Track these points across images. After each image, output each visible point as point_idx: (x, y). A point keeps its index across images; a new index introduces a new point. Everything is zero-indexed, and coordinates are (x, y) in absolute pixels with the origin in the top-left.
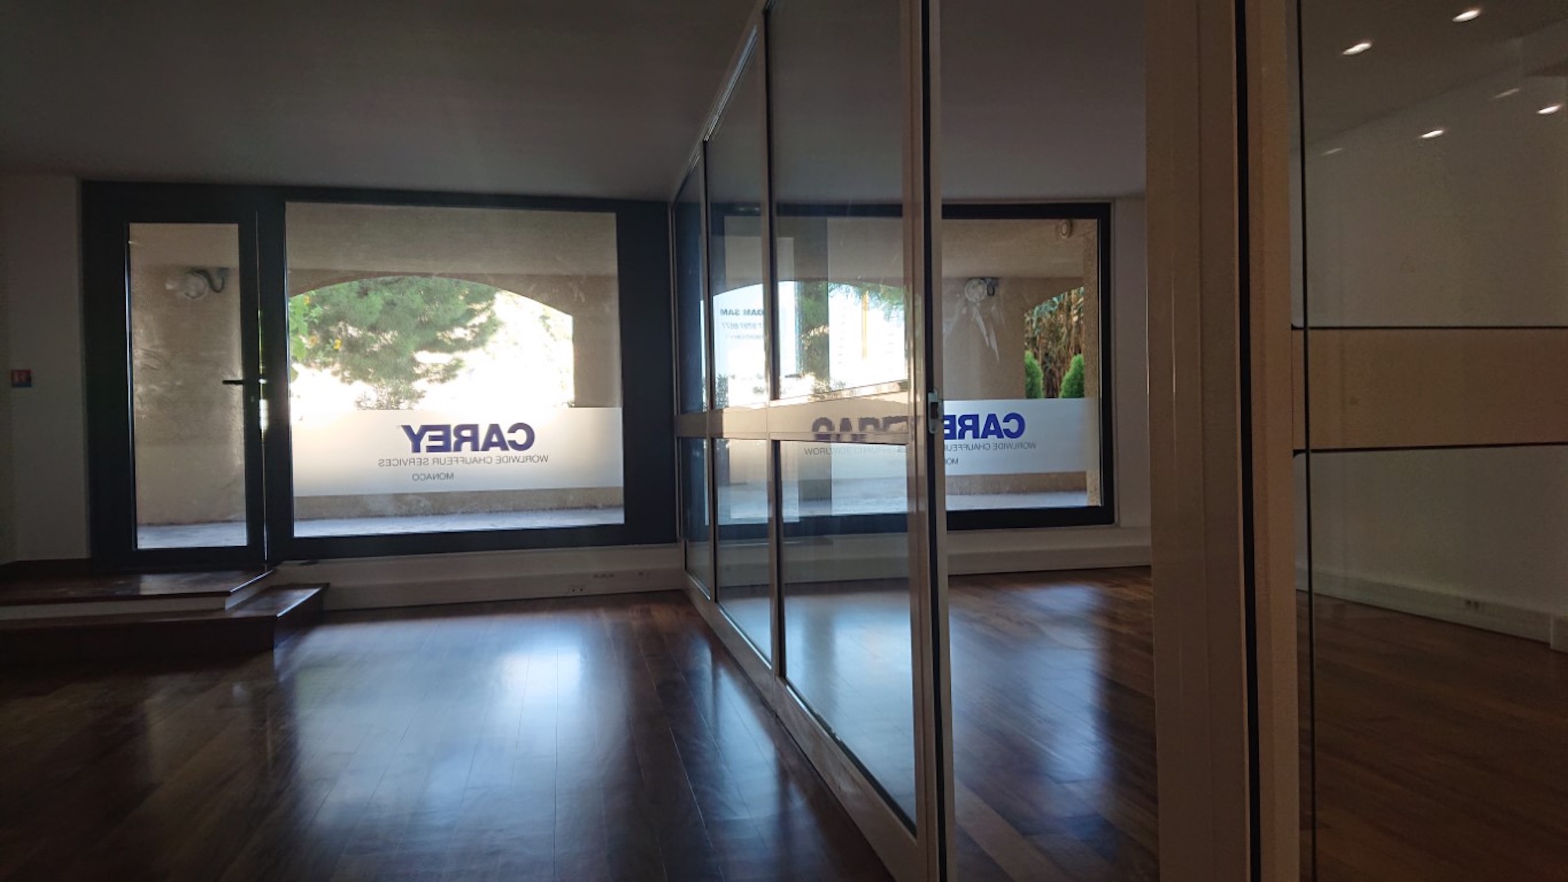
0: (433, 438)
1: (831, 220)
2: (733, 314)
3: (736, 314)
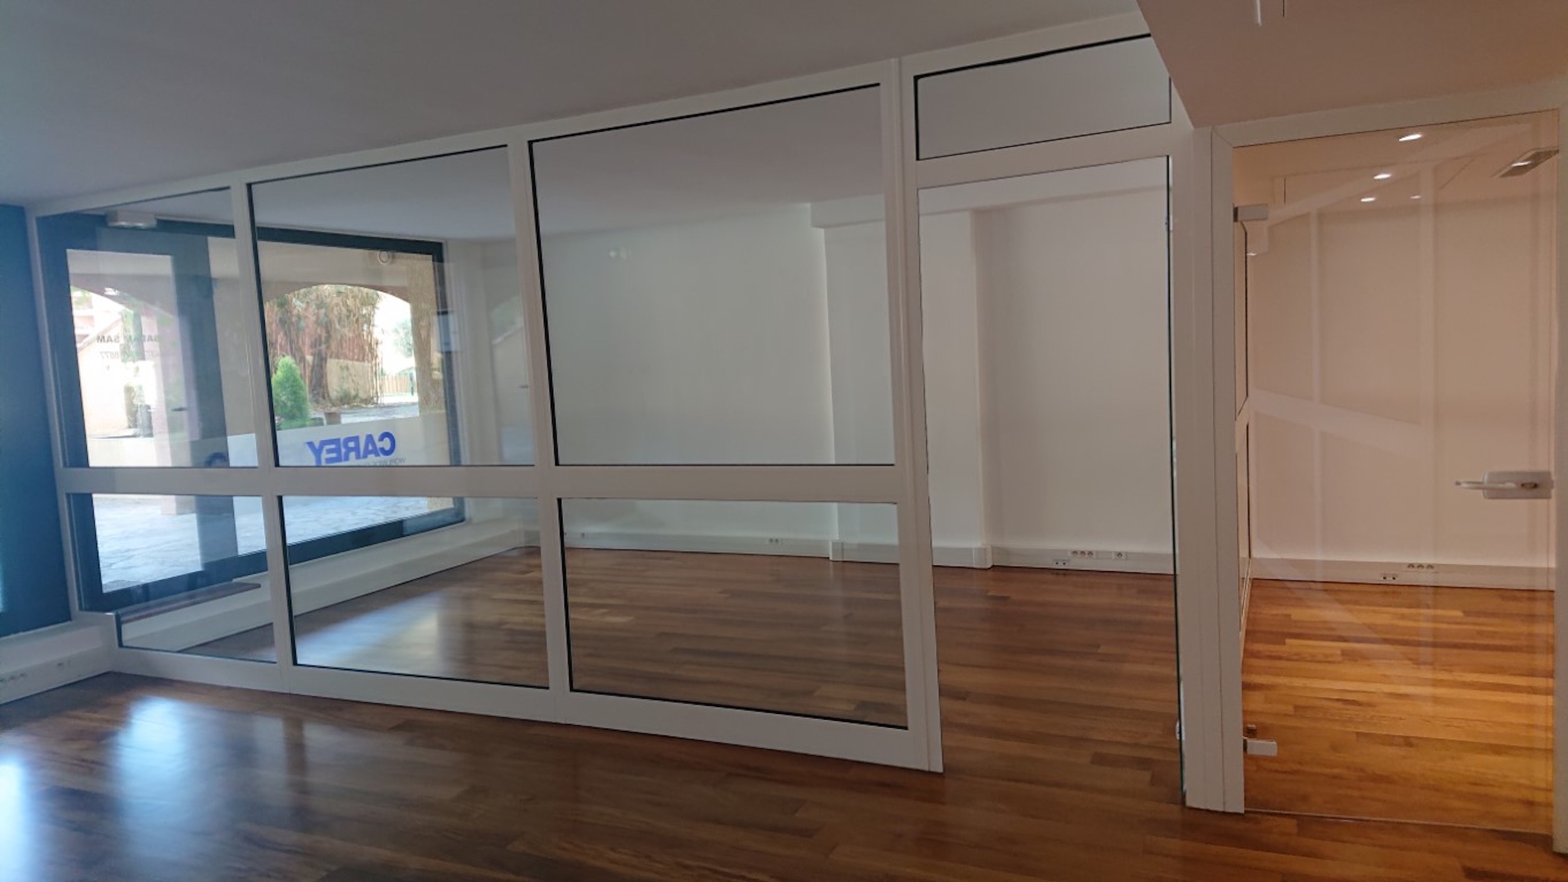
0: (329, 451)
1: (212, 240)
2: (111, 341)
3: (115, 340)
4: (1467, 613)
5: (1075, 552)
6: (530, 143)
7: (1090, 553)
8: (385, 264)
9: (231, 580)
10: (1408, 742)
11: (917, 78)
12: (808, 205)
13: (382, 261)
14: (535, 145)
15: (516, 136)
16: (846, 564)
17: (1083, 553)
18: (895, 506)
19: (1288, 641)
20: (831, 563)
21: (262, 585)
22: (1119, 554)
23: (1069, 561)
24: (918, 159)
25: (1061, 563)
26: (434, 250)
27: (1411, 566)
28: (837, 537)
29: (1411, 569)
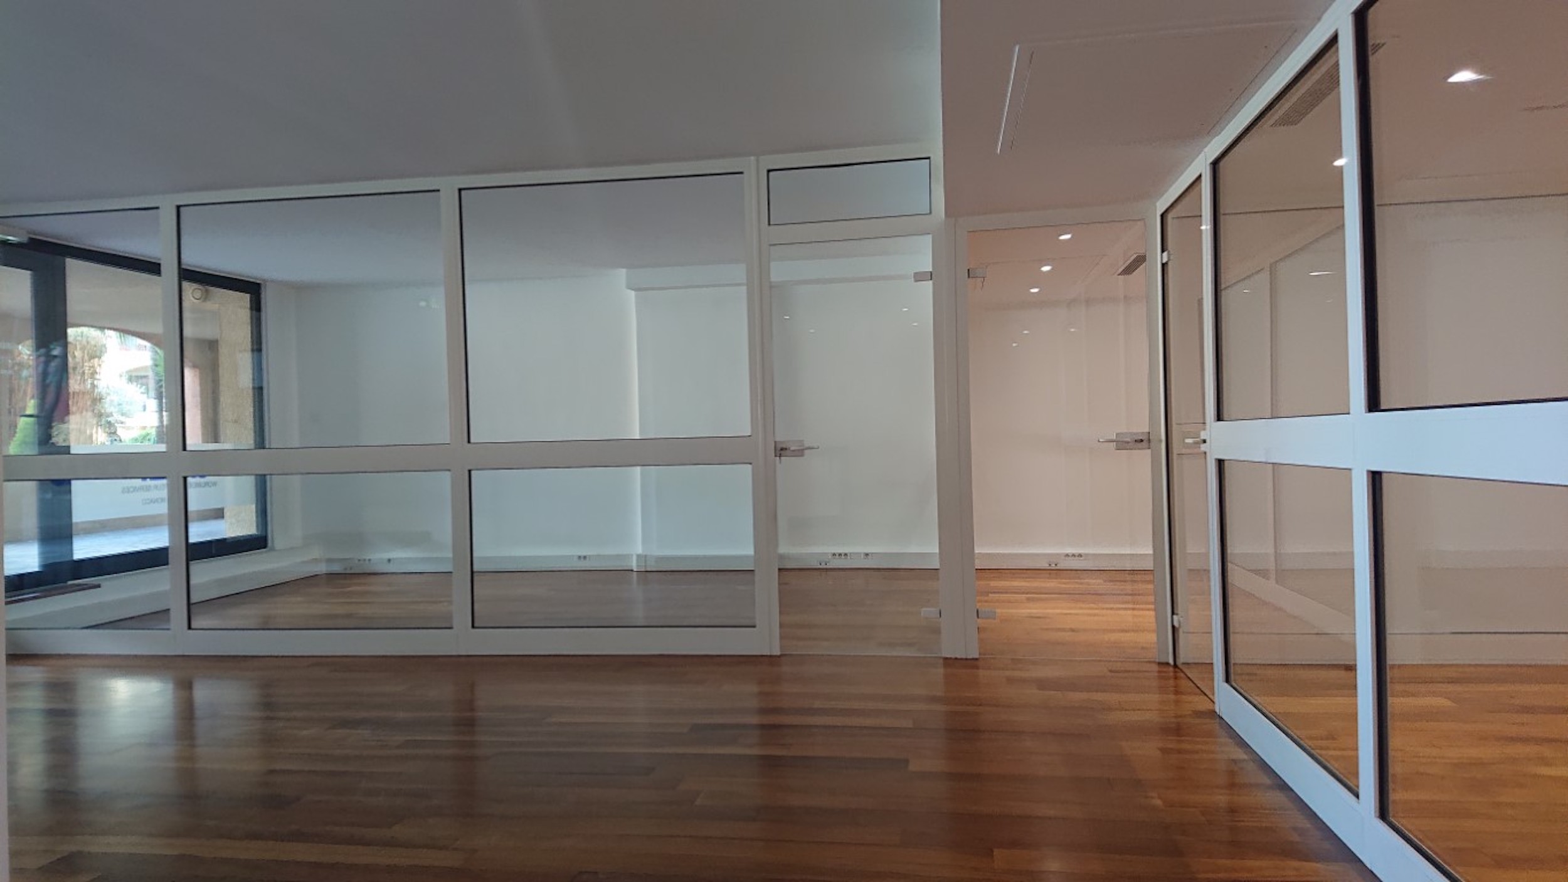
1: (69, 262)
4: (1105, 581)
5: (834, 554)
6: (460, 190)
7: (846, 555)
8: (196, 301)
9: (66, 582)
10: (1073, 630)
11: (769, 171)
12: (624, 271)
13: (194, 297)
14: (463, 192)
15: (448, 185)
16: (648, 574)
17: (840, 555)
18: (749, 466)
19: (990, 595)
20: (635, 573)
21: (102, 585)
22: (867, 555)
23: (829, 562)
24: (769, 224)
25: (823, 564)
26: (252, 289)
27: (1067, 555)
28: (640, 551)
29: (1067, 558)
